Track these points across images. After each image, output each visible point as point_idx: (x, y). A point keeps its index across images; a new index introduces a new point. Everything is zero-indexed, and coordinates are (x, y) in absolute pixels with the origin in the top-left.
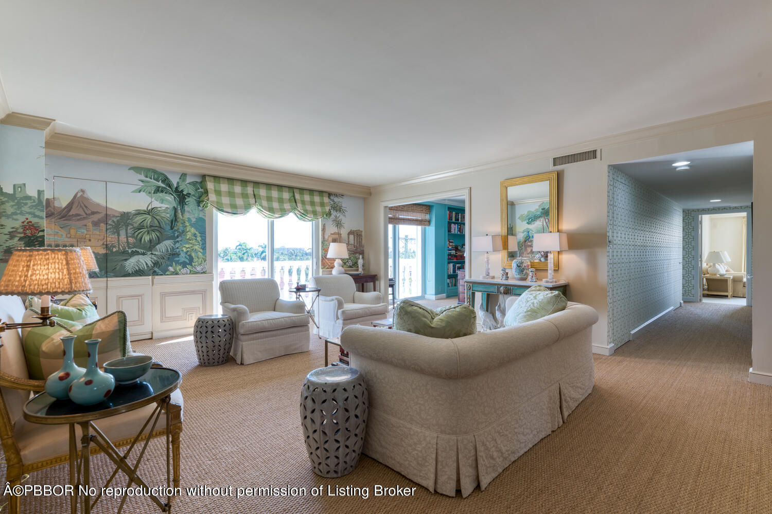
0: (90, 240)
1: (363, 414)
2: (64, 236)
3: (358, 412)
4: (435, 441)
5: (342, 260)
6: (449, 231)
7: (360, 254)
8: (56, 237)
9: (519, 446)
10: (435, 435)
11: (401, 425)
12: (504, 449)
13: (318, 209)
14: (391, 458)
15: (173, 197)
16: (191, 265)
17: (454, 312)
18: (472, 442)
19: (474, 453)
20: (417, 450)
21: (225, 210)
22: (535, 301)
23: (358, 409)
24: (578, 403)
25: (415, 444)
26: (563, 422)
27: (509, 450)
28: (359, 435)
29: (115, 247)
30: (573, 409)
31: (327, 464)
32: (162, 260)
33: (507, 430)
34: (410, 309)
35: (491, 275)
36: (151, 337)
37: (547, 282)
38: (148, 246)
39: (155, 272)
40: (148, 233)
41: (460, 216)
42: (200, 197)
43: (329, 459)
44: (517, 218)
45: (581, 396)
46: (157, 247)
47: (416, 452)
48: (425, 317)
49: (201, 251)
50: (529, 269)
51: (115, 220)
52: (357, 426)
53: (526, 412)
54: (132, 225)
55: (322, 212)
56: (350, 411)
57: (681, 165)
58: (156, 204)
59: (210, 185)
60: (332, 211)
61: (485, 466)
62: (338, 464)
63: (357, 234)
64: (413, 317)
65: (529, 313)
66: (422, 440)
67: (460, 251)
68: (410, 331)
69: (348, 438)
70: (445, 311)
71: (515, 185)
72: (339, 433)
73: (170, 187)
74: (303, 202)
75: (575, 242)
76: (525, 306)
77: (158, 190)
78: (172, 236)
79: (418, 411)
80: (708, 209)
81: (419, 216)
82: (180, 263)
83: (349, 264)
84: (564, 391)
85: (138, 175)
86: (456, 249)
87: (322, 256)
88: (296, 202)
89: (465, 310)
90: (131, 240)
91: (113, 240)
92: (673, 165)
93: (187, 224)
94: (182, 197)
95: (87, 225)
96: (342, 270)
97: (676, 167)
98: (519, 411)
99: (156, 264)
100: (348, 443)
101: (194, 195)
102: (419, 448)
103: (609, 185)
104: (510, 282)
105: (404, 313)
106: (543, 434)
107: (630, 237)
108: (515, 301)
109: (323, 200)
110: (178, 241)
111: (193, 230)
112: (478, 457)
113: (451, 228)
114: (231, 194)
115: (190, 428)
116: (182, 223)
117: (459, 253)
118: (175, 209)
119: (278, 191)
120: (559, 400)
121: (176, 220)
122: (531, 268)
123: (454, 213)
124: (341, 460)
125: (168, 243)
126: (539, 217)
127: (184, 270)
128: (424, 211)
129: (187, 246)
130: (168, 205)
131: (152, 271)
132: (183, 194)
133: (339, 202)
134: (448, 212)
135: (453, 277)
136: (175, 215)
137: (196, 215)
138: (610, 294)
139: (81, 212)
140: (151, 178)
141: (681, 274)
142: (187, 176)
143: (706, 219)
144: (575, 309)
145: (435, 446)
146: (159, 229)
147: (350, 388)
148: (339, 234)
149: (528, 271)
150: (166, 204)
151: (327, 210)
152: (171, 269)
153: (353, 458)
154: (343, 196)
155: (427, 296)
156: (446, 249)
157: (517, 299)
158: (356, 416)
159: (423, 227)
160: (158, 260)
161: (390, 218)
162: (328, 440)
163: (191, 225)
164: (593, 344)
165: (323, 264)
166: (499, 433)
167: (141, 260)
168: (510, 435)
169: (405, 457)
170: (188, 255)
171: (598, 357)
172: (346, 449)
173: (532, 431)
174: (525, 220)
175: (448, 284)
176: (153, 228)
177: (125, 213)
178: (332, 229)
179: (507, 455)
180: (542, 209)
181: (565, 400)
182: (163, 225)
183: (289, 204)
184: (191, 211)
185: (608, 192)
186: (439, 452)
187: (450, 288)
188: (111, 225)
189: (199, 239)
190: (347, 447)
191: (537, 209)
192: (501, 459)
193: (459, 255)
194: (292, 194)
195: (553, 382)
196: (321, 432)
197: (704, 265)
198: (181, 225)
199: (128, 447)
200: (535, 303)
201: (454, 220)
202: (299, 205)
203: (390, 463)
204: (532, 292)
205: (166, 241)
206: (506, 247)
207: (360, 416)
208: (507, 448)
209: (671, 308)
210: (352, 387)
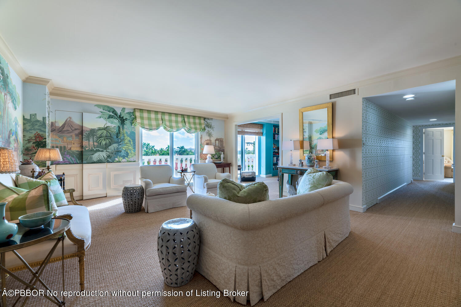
0: (74, 144)
1: (194, 249)
2: (61, 141)
3: (190, 248)
4: (235, 269)
5: (212, 155)
6: (274, 138)
7: (222, 151)
8: (56, 142)
9: (293, 272)
10: (235, 265)
11: (216, 257)
12: (282, 274)
13: (198, 126)
14: (211, 276)
15: (118, 120)
16: (128, 157)
17: (253, 187)
18: (258, 270)
19: (260, 277)
20: (224, 274)
21: (145, 127)
23: (190, 246)
24: (338, 243)
25: (223, 270)
26: (327, 255)
27: (286, 275)
28: (191, 262)
29: (87, 147)
30: (334, 247)
31: (170, 279)
32: (112, 155)
33: (284, 262)
34: (226, 184)
35: (293, 163)
36: (106, 196)
37: (325, 168)
38: (104, 147)
39: (108, 161)
40: (104, 140)
42: (132, 121)
44: (314, 131)
45: (340, 239)
46: (109, 147)
49: (133, 149)
51: (87, 133)
52: (189, 256)
53: (299, 250)
54: (96, 136)
55: (200, 128)
57: (409, 97)
58: (109, 124)
59: (138, 114)
60: (206, 128)
61: (268, 285)
62: (178, 279)
63: (220, 141)
64: (227, 190)
66: (227, 267)
68: (225, 198)
69: (183, 264)
70: (248, 186)
71: (307, 111)
72: (177, 260)
73: (116, 115)
74: (189, 123)
75: (343, 144)
77: (110, 117)
78: (117, 142)
79: (226, 249)
80: (429, 125)
81: (256, 130)
82: (122, 156)
83: (216, 157)
84: (328, 236)
85: (99, 109)
86: (278, 149)
87: (200, 152)
88: (185, 123)
89: (260, 185)
90: (95, 144)
91: (86, 143)
92: (404, 97)
93: (125, 135)
94: (122, 121)
95: (73, 135)
96: (211, 160)
97: (406, 99)
98: (294, 250)
99: (108, 156)
100: (183, 267)
101: (129, 120)
102: (225, 272)
103: (363, 110)
104: (303, 168)
105: (222, 187)
106: (312, 263)
107: (378, 141)
109: (201, 121)
110: (120, 144)
111: (129, 138)
112: (263, 280)
114: (149, 119)
115: (105, 250)
116: (123, 135)
118: (119, 127)
119: (175, 117)
120: (324, 242)
121: (119, 133)
123: (277, 128)
124: (179, 277)
125: (115, 146)
127: (124, 160)
128: (259, 128)
129: (125, 147)
130: (115, 125)
131: (106, 160)
132: (123, 119)
133: (210, 122)
134: (273, 128)
135: (276, 165)
136: (119, 130)
137: (130, 130)
139: (70, 129)
140: (106, 111)
141: (412, 164)
142: (126, 109)
145: (234, 272)
146: (110, 138)
148: (210, 140)
150: (114, 124)
151: (203, 127)
152: (117, 159)
153: (187, 276)
154: (212, 119)
155: (261, 176)
156: (272, 149)
158: (189, 250)
159: (259, 136)
160: (110, 154)
161: (238, 132)
162: (170, 265)
163: (128, 136)
165: (201, 157)
166: (279, 264)
167: (101, 155)
168: (287, 266)
169: (218, 277)
170: (126, 152)
171: (355, 214)
172: (182, 270)
173: (303, 262)
174: (319, 132)
175: (273, 168)
176: (107, 137)
177: (92, 129)
178: (206, 138)
179: (285, 278)
181: (329, 242)
182: (112, 136)
183: (181, 124)
184: (127, 128)
185: (363, 114)
186: (237, 275)
187: (275, 171)
188: (85, 135)
189: (132, 143)
190: (183, 269)
192: (280, 281)
194: (183, 119)
195: (320, 231)
196: (166, 259)
198: (122, 136)
199: (39, 267)
201: (277, 132)
202: (187, 124)
203: (211, 279)
205: (114, 144)
206: (302, 147)
207: (191, 250)
208: (284, 274)
209: (405, 184)
210: (186, 232)
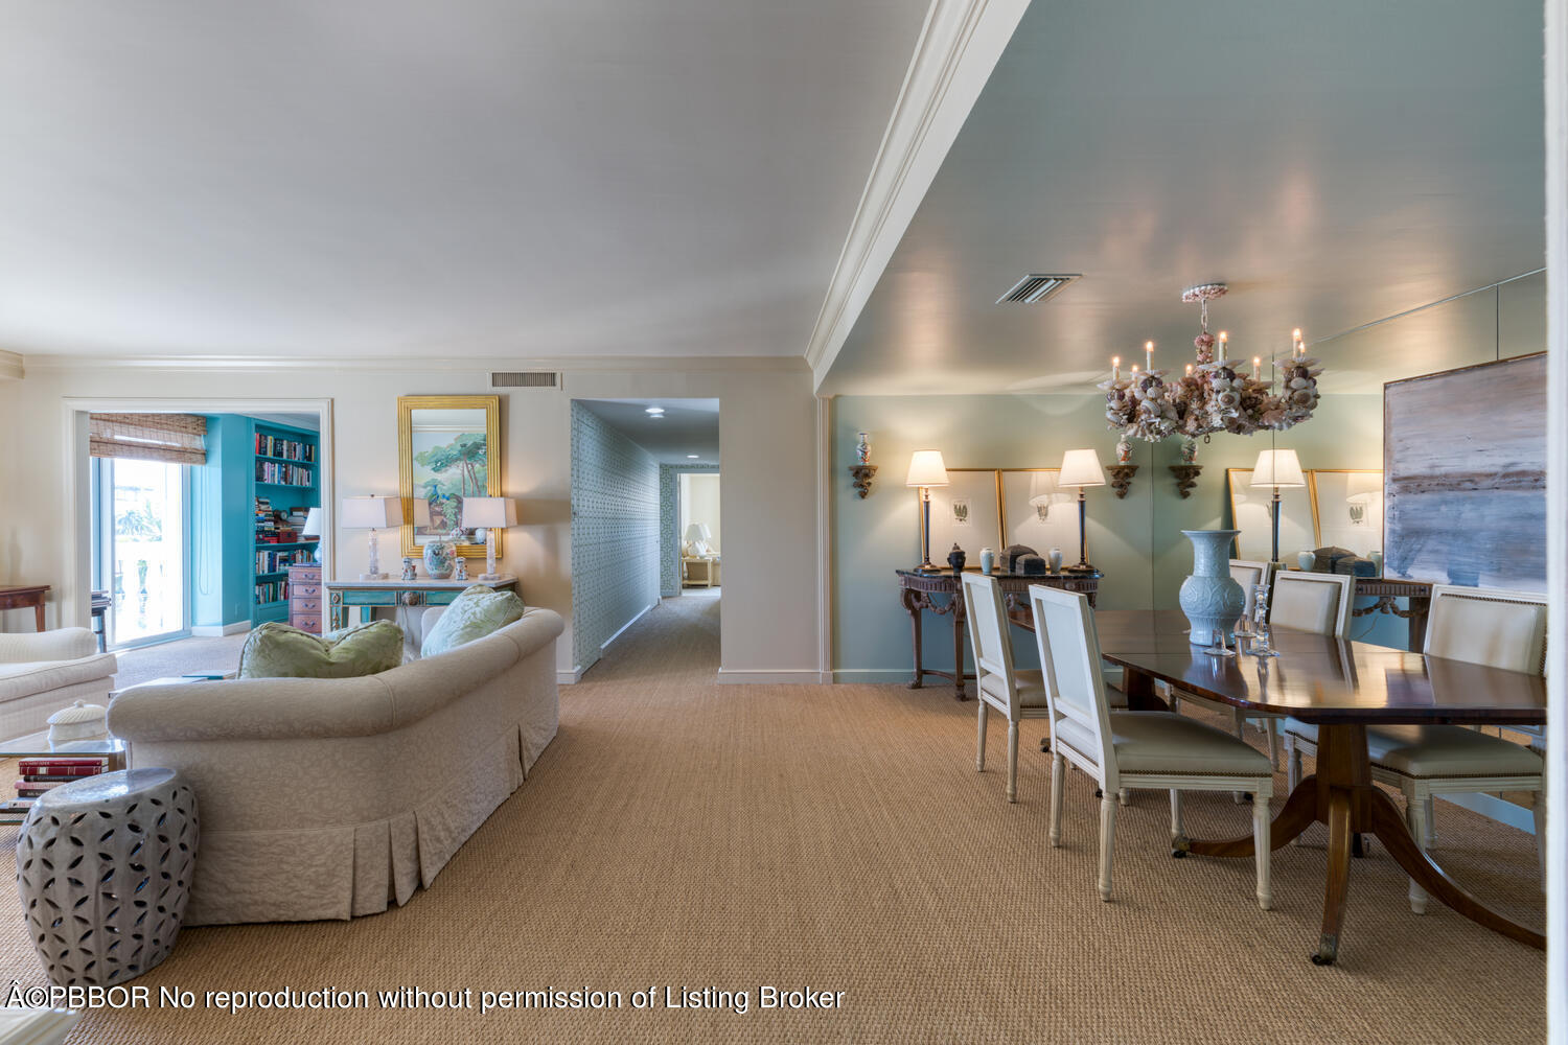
1: (193, 842)
3: (186, 839)
4: (352, 837)
6: (259, 478)
9: (470, 820)
10: (353, 829)
11: (279, 837)
12: (452, 826)
17: (368, 635)
18: (410, 822)
19: (415, 838)
20: (315, 866)
22: (478, 610)
23: (185, 834)
24: (541, 750)
25: (312, 857)
26: (525, 779)
27: (459, 827)
30: (536, 760)
33: (456, 799)
35: (381, 571)
37: (486, 579)
41: (285, 448)
43: (119, 946)
45: (544, 741)
47: (313, 869)
48: (317, 649)
50: (454, 558)
52: (182, 865)
53: (479, 769)
56: (171, 839)
57: (655, 412)
61: (430, 853)
62: (142, 947)
65: (469, 629)
66: (324, 845)
67: (285, 522)
70: (348, 635)
71: (426, 408)
75: (528, 513)
76: (462, 620)
79: (316, 801)
80: (688, 467)
81: (176, 441)
84: (525, 734)
86: (277, 517)
92: (649, 411)
97: (649, 414)
98: (470, 769)
100: (163, 902)
102: (320, 860)
103: (573, 429)
104: (420, 582)
106: (500, 798)
107: (599, 506)
108: (441, 614)
112: (420, 842)
113: (263, 470)
117: (283, 528)
120: (519, 749)
122: (458, 556)
123: (270, 439)
124: (147, 940)
126: (457, 460)
128: (190, 430)
134: (255, 436)
135: (273, 582)
138: (575, 591)
141: (659, 558)
143: (685, 479)
144: (534, 616)
145: (352, 846)
147: (166, 798)
149: (452, 563)
153: (171, 931)
155: (196, 630)
156: (252, 519)
157: (441, 613)
158: (183, 847)
159: (187, 466)
161: (93, 441)
162: (117, 909)
164: (558, 671)
166: (447, 803)
168: (460, 806)
169: (290, 887)
171: (563, 689)
172: (159, 914)
173: (486, 796)
174: (430, 463)
175: (258, 597)
179: (457, 835)
180: (462, 446)
181: (526, 748)
185: (572, 439)
186: (360, 852)
187: (262, 606)
190: (161, 910)
191: (452, 445)
192: (450, 840)
193: (283, 532)
195: (512, 723)
196: (100, 896)
197: (684, 544)
200: (477, 612)
201: (270, 454)
203: (252, 915)
204: (470, 597)
206: (409, 518)
207: (188, 845)
208: (456, 824)
209: (649, 607)
210: (171, 795)
